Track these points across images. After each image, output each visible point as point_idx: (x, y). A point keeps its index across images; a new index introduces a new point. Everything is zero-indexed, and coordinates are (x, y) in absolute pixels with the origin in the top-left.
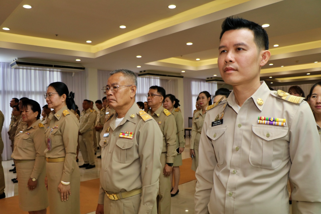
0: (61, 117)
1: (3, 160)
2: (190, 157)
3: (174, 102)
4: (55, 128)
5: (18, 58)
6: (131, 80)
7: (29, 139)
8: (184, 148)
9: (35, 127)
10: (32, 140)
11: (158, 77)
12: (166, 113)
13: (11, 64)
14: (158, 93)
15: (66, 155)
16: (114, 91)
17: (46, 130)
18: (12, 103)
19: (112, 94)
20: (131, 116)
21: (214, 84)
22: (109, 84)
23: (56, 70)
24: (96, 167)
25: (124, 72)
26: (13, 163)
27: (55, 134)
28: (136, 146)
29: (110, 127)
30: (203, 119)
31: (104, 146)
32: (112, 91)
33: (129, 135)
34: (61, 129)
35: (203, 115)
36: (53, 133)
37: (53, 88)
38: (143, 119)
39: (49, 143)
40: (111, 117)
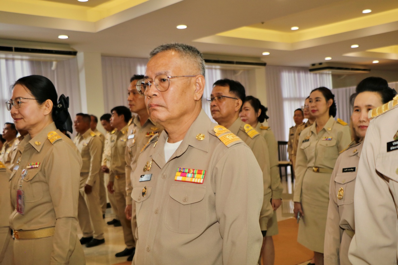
0: (43, 145)
2: (295, 218)
3: (260, 111)
4: (32, 168)
6: (193, 64)
8: (281, 199)
11: (218, 66)
12: (248, 132)
14: (231, 93)
15: (55, 223)
16: (162, 88)
17: (10, 175)
19: (157, 93)
20: (197, 138)
21: (325, 76)
23: (19, 57)
24: (106, 242)
25: (179, 48)
27: (31, 181)
28: (210, 197)
29: (153, 160)
30: (317, 141)
31: (143, 199)
32: (157, 87)
33: (196, 176)
34: (44, 169)
35: (317, 134)
36: (27, 179)
37: (26, 88)
38: (223, 141)
39: (19, 200)
40: (153, 141)
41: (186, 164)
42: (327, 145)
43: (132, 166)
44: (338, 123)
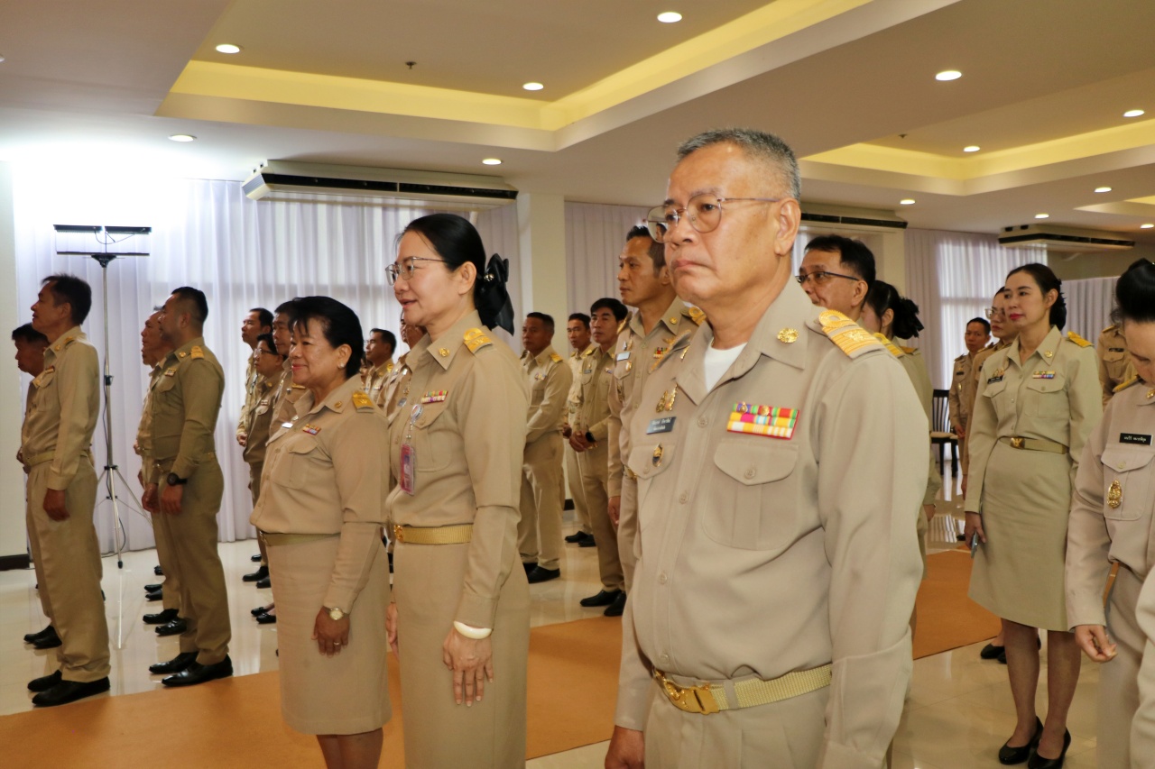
0: (455, 356)
1: (223, 540)
3: (890, 313)
4: (432, 402)
5: (270, 161)
6: (775, 174)
7: (317, 455)
9: (337, 406)
10: (326, 458)
13: (244, 184)
14: (844, 267)
15: (474, 516)
16: (704, 225)
18: (249, 327)
19: (692, 236)
20: (779, 337)
22: (677, 194)
25: (744, 137)
26: (257, 552)
27: (429, 428)
28: (807, 469)
29: (679, 387)
30: (1021, 380)
31: (654, 471)
32: (693, 222)
33: (776, 420)
34: (456, 405)
35: (1022, 365)
36: (422, 424)
37: (424, 237)
38: (840, 345)
39: (405, 466)
40: (679, 346)
41: (751, 396)
42: (1043, 389)
43: (623, 418)
44: (1070, 340)
